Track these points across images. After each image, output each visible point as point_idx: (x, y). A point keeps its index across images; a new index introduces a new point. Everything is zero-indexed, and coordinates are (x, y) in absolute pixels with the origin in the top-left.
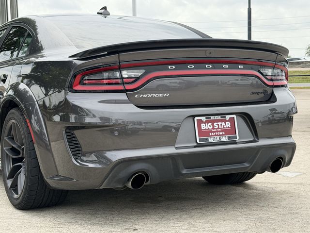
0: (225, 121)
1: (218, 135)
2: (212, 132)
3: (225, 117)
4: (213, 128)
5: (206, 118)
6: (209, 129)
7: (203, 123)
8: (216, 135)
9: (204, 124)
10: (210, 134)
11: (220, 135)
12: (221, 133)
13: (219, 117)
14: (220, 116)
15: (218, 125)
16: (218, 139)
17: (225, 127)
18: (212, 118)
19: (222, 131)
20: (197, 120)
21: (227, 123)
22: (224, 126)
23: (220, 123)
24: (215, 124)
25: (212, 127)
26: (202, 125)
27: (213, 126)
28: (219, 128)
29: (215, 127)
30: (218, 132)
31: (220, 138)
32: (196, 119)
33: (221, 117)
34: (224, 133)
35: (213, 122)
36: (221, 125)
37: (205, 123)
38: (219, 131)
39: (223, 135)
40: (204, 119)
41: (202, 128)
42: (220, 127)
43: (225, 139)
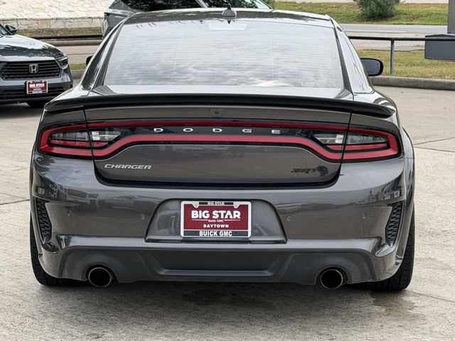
0: (232, 209)
1: (217, 228)
2: (207, 223)
3: (232, 204)
4: (211, 218)
5: (200, 203)
6: (203, 218)
7: (195, 209)
8: (213, 228)
9: (196, 212)
10: (205, 226)
11: (220, 228)
12: (223, 226)
13: (223, 204)
14: (223, 202)
15: (220, 214)
16: (215, 233)
17: (231, 217)
18: (210, 204)
19: (225, 223)
20: (185, 205)
21: (235, 212)
22: (229, 216)
23: (222, 212)
24: (215, 213)
25: (208, 216)
26: (193, 212)
27: (211, 215)
28: (220, 218)
29: (214, 217)
30: (217, 223)
31: (218, 233)
32: (183, 203)
33: (225, 204)
34: (227, 226)
35: (211, 209)
36: (225, 214)
37: (198, 209)
38: (220, 223)
39: (225, 228)
40: (196, 204)
41: (193, 217)
42: (222, 217)
43: (227, 234)
